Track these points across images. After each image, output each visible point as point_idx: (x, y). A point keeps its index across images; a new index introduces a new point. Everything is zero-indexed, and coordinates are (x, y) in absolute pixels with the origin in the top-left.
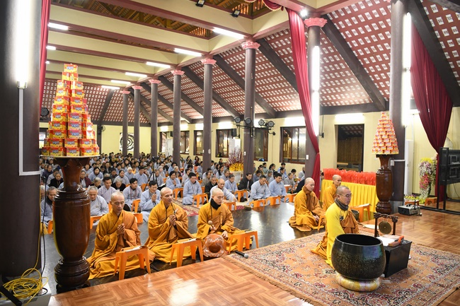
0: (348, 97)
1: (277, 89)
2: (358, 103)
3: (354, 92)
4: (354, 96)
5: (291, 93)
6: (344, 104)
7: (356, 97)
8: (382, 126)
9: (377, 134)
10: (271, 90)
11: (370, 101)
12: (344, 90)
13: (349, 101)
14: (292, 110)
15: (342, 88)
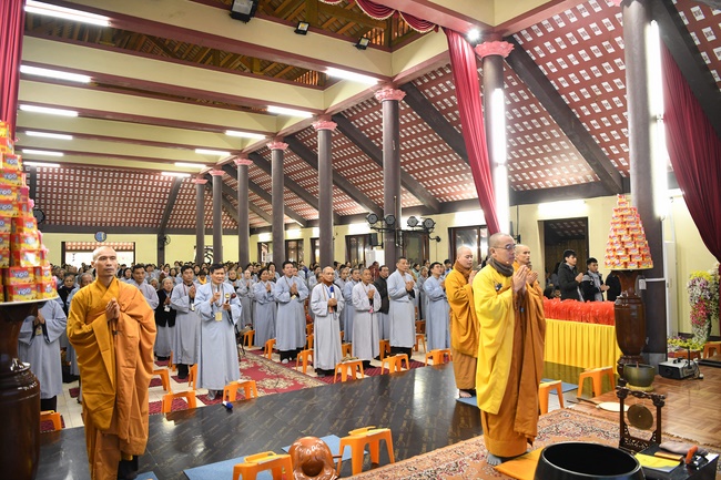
0: (558, 173)
1: (439, 166)
2: (575, 183)
3: (567, 165)
4: (567, 172)
6: (551, 186)
7: (571, 172)
8: (619, 220)
9: (613, 234)
10: (430, 167)
11: (595, 178)
12: (550, 163)
13: (560, 181)
14: (466, 198)
15: (546, 158)
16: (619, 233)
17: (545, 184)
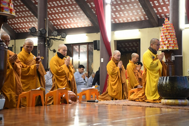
0: (127, 15)
1: (60, 7)
2: (134, 20)
3: (132, 10)
4: (131, 14)
5: (74, 11)
6: (122, 22)
7: (133, 14)
10: (55, 7)
11: (145, 18)
12: (123, 9)
13: (127, 19)
14: (73, 27)
15: (121, 6)
16: (165, 34)
17: (119, 21)
